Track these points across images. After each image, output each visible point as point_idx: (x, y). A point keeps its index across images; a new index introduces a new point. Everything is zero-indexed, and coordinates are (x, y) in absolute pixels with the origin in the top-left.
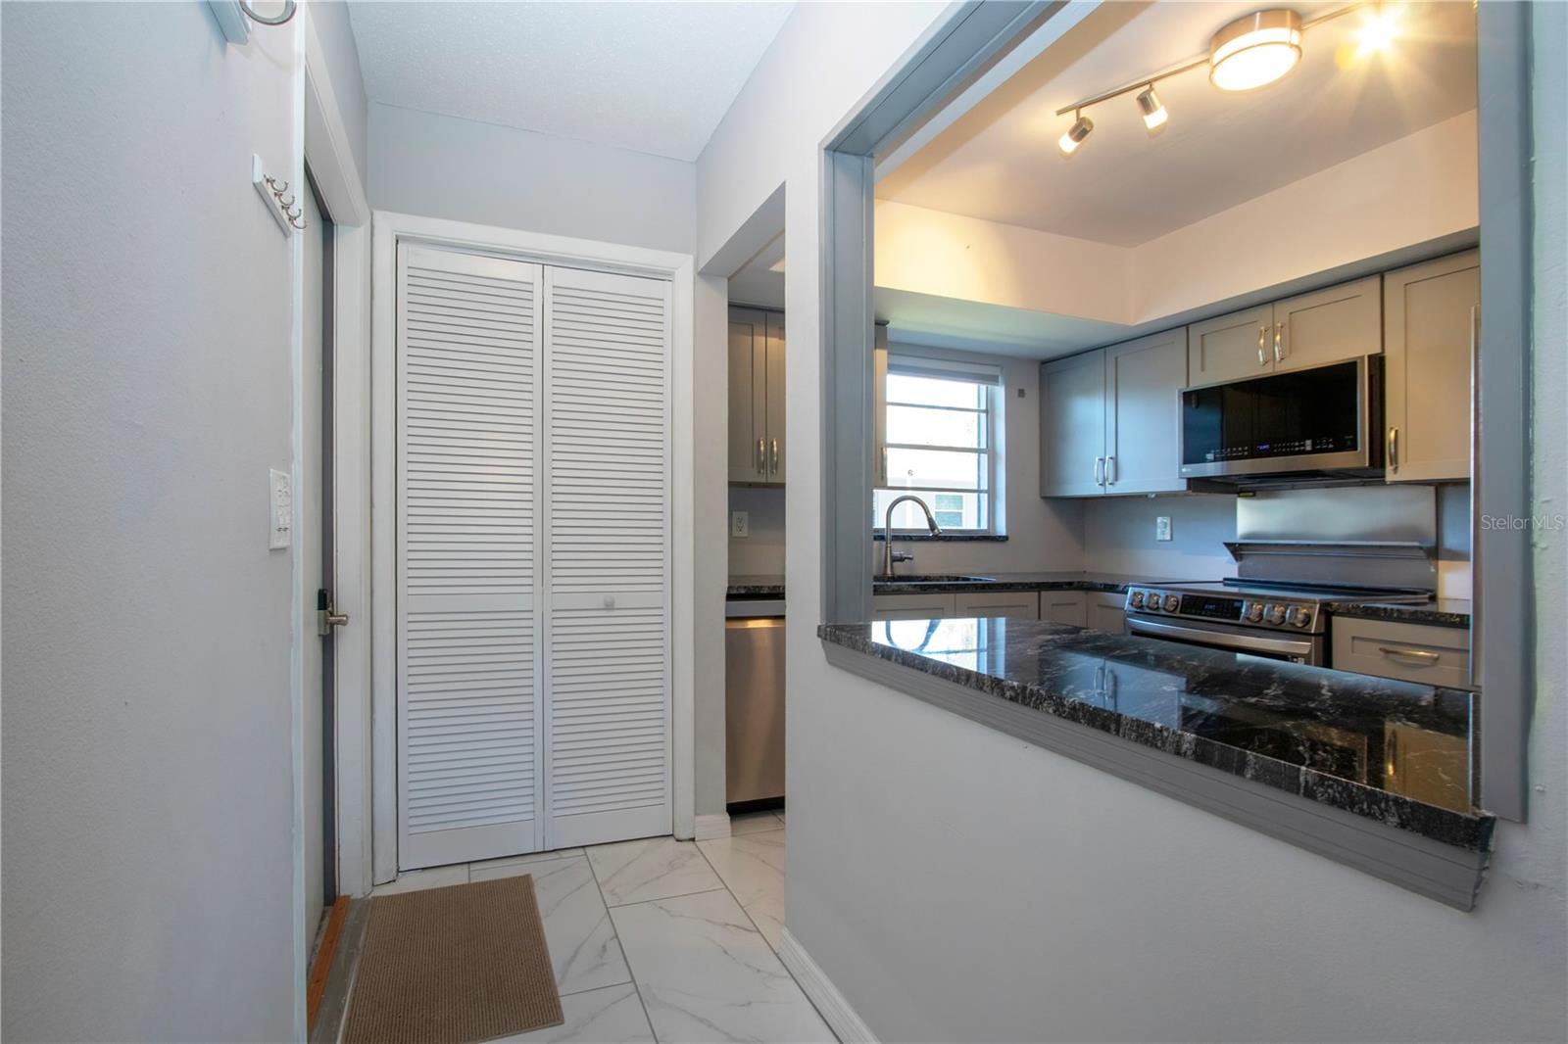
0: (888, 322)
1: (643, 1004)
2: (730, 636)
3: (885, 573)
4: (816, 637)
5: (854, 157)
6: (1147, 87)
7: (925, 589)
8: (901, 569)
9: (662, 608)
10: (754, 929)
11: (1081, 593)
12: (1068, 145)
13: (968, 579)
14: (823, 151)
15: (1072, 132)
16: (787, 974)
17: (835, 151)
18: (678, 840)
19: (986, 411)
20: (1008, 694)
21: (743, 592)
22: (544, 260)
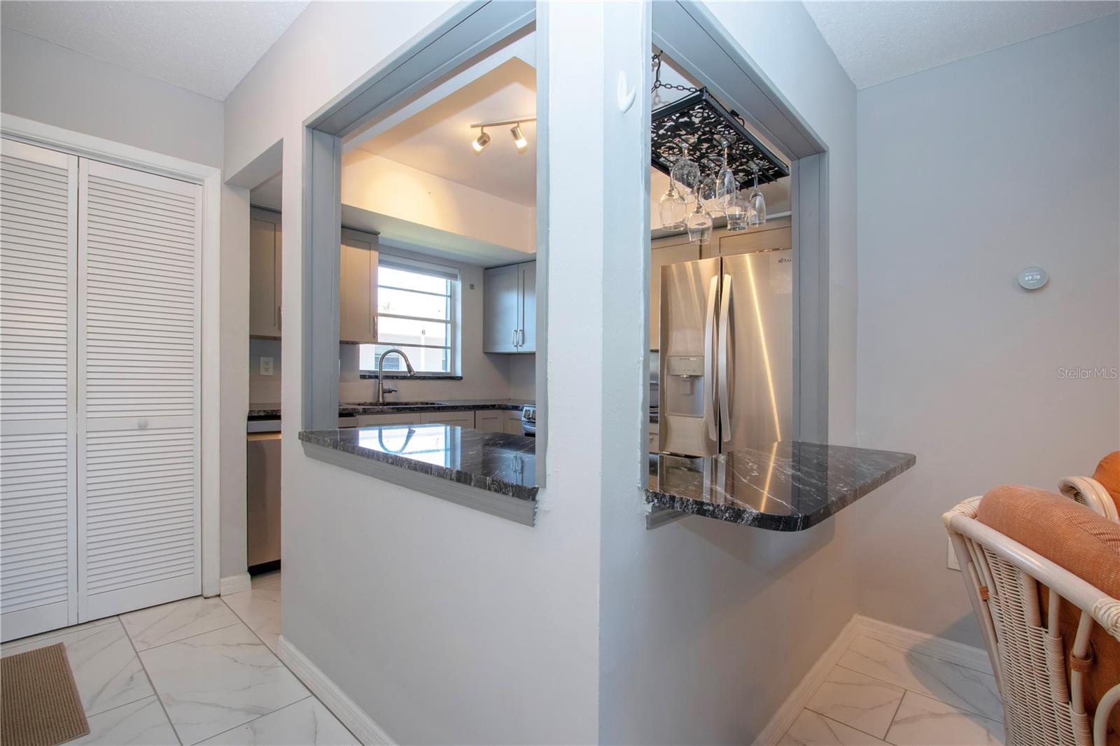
0: (379, 233)
1: (162, 706)
2: (250, 446)
3: (378, 401)
4: (298, 439)
5: (327, 135)
6: (516, 125)
7: (399, 410)
8: (390, 398)
9: (192, 427)
10: (260, 642)
11: (500, 411)
12: (477, 147)
13: (434, 404)
14: (305, 128)
15: (479, 140)
16: (282, 664)
17: (313, 129)
18: (205, 598)
19: (451, 297)
20: (390, 461)
21: (262, 414)
22: (79, 153)
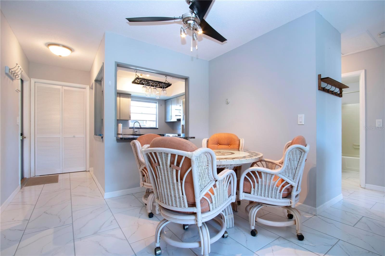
0: (131, 94)
3: (133, 134)
9: (84, 137)
18: (87, 171)
19: (156, 108)
22: (62, 86)
